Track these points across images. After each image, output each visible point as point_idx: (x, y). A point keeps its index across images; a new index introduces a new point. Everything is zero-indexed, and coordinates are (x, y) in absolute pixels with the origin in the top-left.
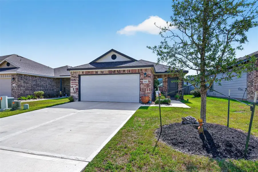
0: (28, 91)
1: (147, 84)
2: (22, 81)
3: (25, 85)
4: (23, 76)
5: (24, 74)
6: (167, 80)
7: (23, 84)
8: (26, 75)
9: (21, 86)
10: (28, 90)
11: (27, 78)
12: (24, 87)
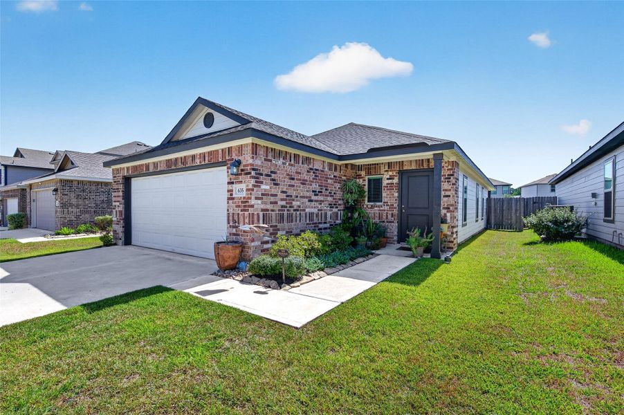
0: (87, 215)
1: (244, 198)
2: (72, 195)
3: (81, 202)
4: (75, 183)
5: (76, 180)
6: (396, 180)
7: (74, 201)
8: (82, 181)
9: (71, 205)
10: (87, 212)
11: (86, 187)
12: (77, 206)
